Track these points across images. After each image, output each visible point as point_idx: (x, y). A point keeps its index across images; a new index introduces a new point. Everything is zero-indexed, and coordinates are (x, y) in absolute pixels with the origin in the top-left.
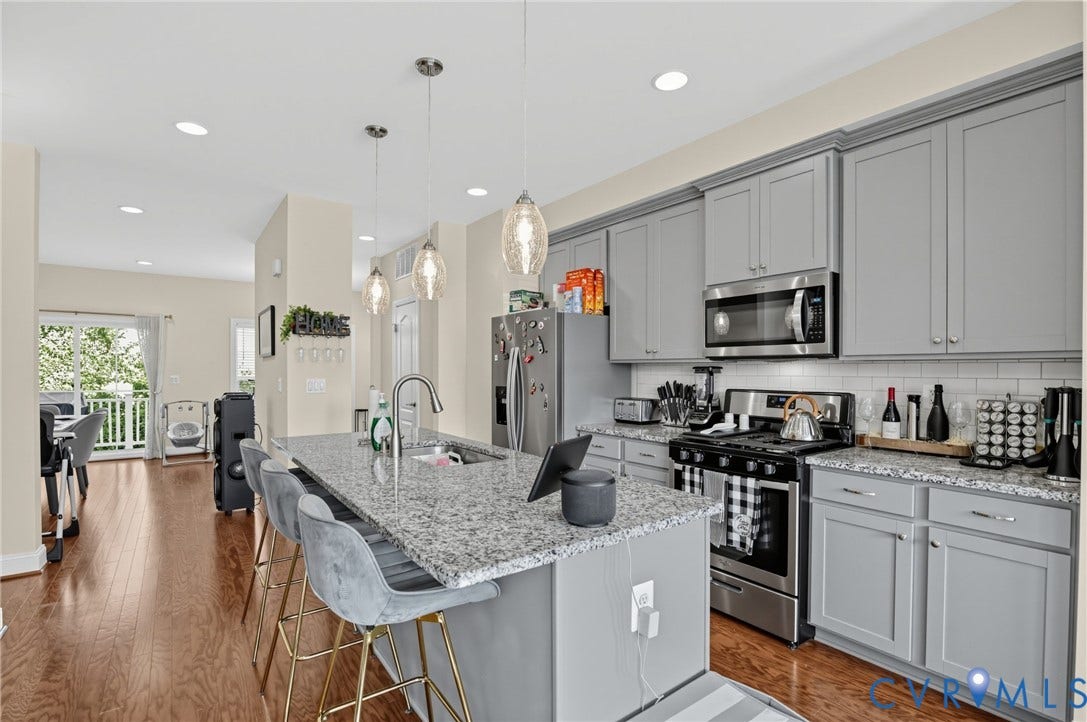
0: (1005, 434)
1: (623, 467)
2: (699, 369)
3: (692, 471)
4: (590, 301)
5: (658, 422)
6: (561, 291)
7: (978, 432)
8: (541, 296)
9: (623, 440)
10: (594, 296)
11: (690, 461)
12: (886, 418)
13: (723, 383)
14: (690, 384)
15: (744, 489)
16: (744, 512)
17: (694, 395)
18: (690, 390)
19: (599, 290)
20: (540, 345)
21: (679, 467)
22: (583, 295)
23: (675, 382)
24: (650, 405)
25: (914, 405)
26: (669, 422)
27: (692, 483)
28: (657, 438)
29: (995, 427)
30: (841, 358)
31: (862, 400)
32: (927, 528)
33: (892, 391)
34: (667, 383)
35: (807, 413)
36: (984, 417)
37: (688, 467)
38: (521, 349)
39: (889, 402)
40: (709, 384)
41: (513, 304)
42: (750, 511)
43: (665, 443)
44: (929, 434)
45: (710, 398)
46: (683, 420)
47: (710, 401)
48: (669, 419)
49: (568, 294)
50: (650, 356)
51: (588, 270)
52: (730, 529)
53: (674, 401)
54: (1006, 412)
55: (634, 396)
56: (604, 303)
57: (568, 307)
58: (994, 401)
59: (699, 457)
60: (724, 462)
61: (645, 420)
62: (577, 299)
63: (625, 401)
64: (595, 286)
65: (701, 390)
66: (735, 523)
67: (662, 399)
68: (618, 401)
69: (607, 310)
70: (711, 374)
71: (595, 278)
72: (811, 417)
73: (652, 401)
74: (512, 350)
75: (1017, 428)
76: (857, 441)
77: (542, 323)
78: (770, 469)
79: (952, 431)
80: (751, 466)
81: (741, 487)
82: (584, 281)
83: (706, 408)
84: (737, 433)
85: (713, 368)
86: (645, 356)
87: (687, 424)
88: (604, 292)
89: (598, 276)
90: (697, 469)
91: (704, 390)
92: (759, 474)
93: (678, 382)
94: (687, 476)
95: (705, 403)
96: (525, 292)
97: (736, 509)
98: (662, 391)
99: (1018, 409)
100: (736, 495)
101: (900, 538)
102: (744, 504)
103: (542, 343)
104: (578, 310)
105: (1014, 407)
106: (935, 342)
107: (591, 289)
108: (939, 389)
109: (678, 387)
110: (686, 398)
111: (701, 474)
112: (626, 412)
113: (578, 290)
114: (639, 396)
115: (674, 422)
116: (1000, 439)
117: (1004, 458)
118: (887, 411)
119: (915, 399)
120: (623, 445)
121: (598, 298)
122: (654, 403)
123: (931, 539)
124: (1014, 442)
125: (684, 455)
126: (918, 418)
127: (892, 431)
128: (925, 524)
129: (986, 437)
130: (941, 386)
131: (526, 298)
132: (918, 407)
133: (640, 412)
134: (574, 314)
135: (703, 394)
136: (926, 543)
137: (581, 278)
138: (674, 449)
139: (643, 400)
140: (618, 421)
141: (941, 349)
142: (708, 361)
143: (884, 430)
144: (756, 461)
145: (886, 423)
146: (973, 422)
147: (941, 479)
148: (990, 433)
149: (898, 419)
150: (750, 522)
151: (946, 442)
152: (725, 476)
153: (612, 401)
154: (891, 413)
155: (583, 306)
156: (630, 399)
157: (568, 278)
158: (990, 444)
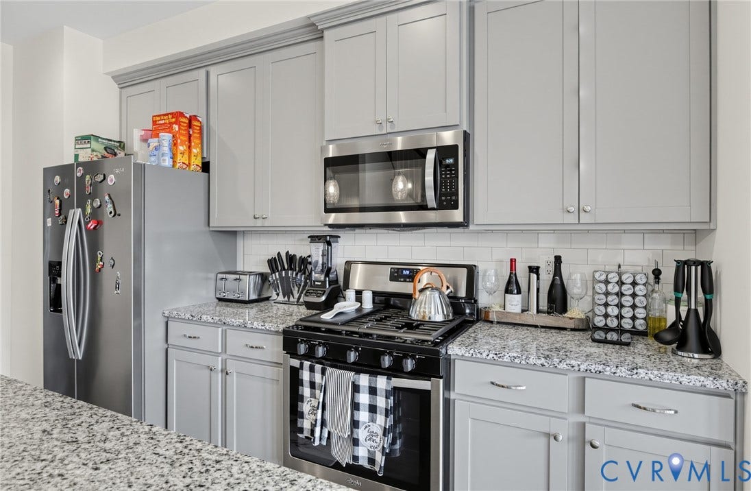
0: (620, 306)
1: (224, 362)
2: (314, 239)
3: (312, 370)
4: (182, 154)
5: (268, 299)
6: (144, 140)
7: (594, 303)
8: (122, 145)
9: (224, 328)
10: (190, 147)
11: (310, 355)
12: (508, 291)
13: (342, 253)
14: (305, 255)
15: (373, 391)
16: (373, 420)
17: (309, 267)
18: (304, 261)
19: (195, 141)
20: (110, 206)
21: (295, 363)
22: (175, 144)
23: (287, 253)
24: (259, 280)
25: (534, 276)
26: (281, 298)
27: (312, 385)
28: (268, 326)
29: (610, 298)
30: (472, 227)
31: (485, 271)
32: (584, 424)
33: (513, 262)
34: (279, 254)
35: (437, 289)
36: (600, 288)
37: (307, 364)
38: (84, 210)
39: (511, 273)
40: (327, 255)
41: (80, 152)
42: (380, 419)
43: (277, 332)
44: (550, 307)
45: (328, 271)
46: (296, 296)
47: (327, 275)
48: (281, 294)
49: (154, 142)
50: (259, 223)
51: (182, 114)
52: (356, 442)
53: (287, 274)
54: (621, 283)
55: (240, 268)
56: (203, 158)
57: (153, 159)
58: (609, 272)
59: (321, 352)
60: (352, 357)
61: (253, 297)
62: (166, 149)
63: (228, 276)
64: (190, 136)
65: (317, 262)
66: (362, 434)
67: (273, 272)
68: (220, 276)
69: (206, 167)
70: (329, 244)
71: (190, 125)
72: (441, 293)
73: (262, 275)
74: (71, 212)
75: (630, 299)
76: (482, 316)
77: (112, 176)
78: (409, 365)
79: (571, 303)
80: (387, 361)
81: (370, 387)
82: (176, 127)
83: (324, 283)
84: (361, 317)
85: (331, 236)
86: (252, 223)
87: (301, 300)
88: (202, 144)
89: (194, 123)
90: (318, 367)
91: (321, 262)
92: (395, 371)
93: (291, 253)
94: (305, 376)
95: (322, 278)
96: (97, 137)
97: (363, 416)
98: (273, 263)
99: (630, 280)
100: (364, 398)
101: (555, 438)
102: (373, 409)
103: (113, 203)
104: (167, 162)
105: (627, 278)
106: (568, 211)
107: (185, 138)
108: (558, 260)
109: (291, 258)
110: (300, 271)
111: (323, 372)
112: (231, 288)
113: (166, 138)
114: (247, 269)
115: (286, 298)
116: (615, 311)
117: (620, 330)
118: (509, 282)
119: (534, 270)
120: (224, 334)
121: (195, 151)
122: (264, 277)
123: (588, 437)
124: (627, 312)
125: (302, 349)
126: (538, 290)
127: (514, 303)
128: (581, 419)
129: (602, 308)
130: (560, 257)
131: (99, 147)
132: (538, 279)
133: (249, 288)
134: (159, 167)
135: (320, 267)
136: (583, 443)
137: (171, 124)
138: (290, 341)
139: (250, 273)
140: (220, 299)
141: (572, 219)
142: (327, 228)
143: (507, 304)
144: (392, 355)
145: (508, 296)
146: (590, 293)
147: (601, 368)
148: (606, 305)
149: (519, 292)
150: (380, 432)
151: (566, 315)
152: (351, 375)
153: (213, 276)
154: (512, 286)
155: (173, 157)
156: (235, 273)
157: (154, 123)
158: (606, 316)
